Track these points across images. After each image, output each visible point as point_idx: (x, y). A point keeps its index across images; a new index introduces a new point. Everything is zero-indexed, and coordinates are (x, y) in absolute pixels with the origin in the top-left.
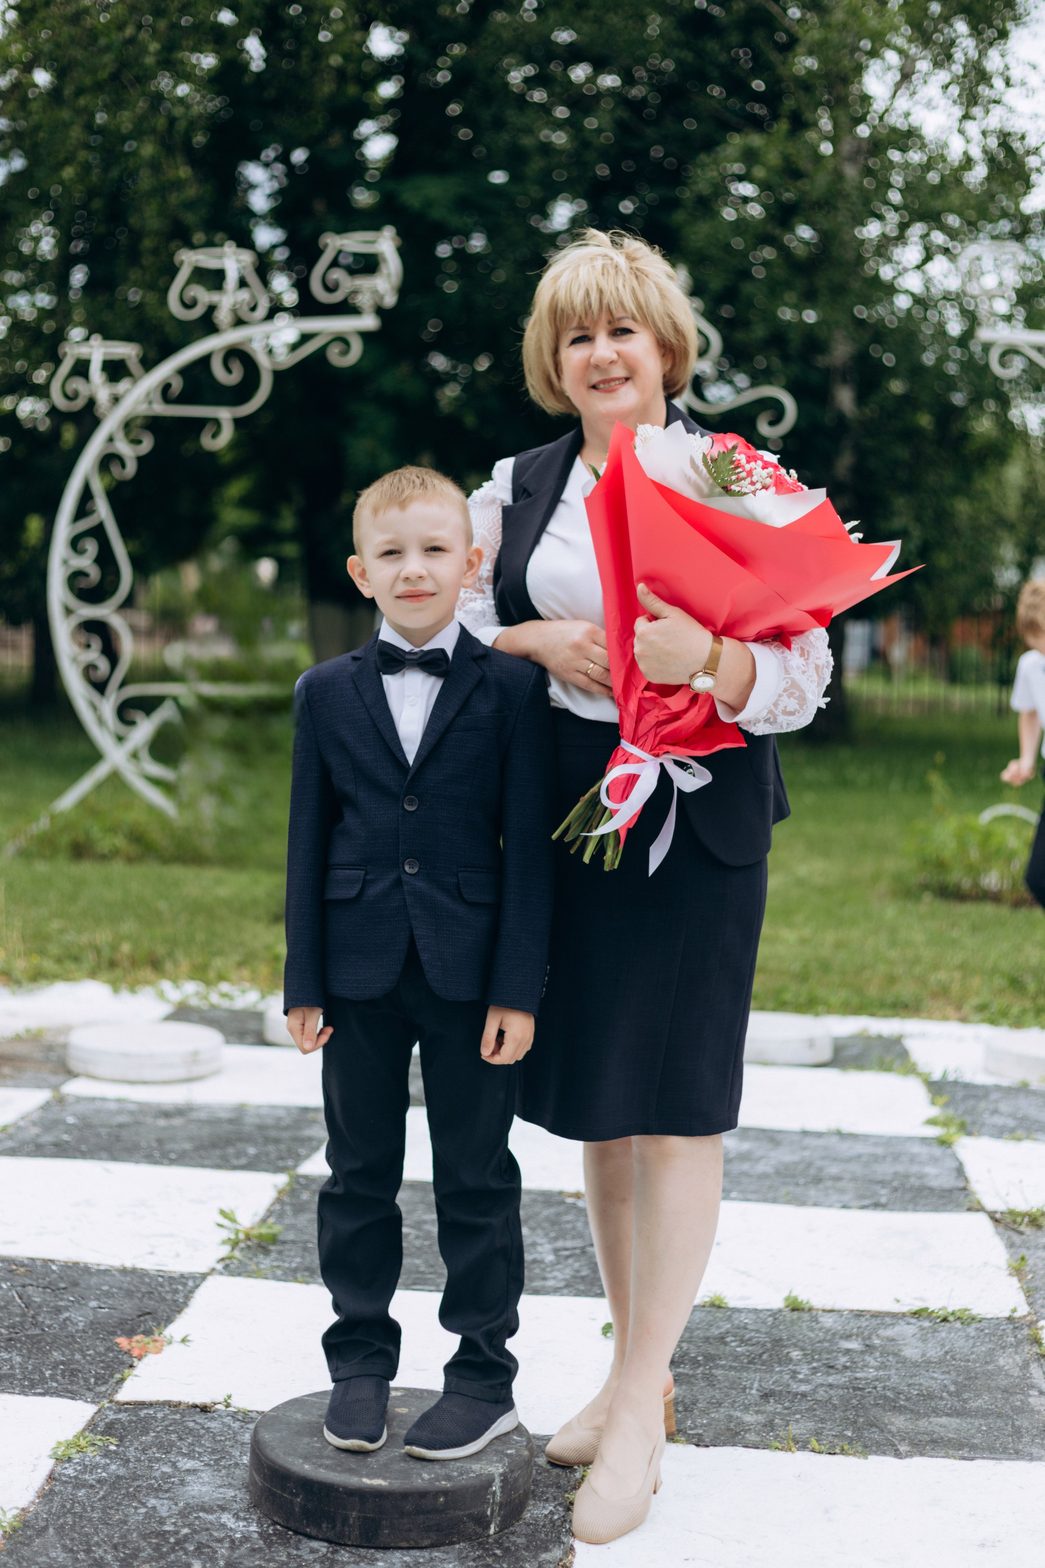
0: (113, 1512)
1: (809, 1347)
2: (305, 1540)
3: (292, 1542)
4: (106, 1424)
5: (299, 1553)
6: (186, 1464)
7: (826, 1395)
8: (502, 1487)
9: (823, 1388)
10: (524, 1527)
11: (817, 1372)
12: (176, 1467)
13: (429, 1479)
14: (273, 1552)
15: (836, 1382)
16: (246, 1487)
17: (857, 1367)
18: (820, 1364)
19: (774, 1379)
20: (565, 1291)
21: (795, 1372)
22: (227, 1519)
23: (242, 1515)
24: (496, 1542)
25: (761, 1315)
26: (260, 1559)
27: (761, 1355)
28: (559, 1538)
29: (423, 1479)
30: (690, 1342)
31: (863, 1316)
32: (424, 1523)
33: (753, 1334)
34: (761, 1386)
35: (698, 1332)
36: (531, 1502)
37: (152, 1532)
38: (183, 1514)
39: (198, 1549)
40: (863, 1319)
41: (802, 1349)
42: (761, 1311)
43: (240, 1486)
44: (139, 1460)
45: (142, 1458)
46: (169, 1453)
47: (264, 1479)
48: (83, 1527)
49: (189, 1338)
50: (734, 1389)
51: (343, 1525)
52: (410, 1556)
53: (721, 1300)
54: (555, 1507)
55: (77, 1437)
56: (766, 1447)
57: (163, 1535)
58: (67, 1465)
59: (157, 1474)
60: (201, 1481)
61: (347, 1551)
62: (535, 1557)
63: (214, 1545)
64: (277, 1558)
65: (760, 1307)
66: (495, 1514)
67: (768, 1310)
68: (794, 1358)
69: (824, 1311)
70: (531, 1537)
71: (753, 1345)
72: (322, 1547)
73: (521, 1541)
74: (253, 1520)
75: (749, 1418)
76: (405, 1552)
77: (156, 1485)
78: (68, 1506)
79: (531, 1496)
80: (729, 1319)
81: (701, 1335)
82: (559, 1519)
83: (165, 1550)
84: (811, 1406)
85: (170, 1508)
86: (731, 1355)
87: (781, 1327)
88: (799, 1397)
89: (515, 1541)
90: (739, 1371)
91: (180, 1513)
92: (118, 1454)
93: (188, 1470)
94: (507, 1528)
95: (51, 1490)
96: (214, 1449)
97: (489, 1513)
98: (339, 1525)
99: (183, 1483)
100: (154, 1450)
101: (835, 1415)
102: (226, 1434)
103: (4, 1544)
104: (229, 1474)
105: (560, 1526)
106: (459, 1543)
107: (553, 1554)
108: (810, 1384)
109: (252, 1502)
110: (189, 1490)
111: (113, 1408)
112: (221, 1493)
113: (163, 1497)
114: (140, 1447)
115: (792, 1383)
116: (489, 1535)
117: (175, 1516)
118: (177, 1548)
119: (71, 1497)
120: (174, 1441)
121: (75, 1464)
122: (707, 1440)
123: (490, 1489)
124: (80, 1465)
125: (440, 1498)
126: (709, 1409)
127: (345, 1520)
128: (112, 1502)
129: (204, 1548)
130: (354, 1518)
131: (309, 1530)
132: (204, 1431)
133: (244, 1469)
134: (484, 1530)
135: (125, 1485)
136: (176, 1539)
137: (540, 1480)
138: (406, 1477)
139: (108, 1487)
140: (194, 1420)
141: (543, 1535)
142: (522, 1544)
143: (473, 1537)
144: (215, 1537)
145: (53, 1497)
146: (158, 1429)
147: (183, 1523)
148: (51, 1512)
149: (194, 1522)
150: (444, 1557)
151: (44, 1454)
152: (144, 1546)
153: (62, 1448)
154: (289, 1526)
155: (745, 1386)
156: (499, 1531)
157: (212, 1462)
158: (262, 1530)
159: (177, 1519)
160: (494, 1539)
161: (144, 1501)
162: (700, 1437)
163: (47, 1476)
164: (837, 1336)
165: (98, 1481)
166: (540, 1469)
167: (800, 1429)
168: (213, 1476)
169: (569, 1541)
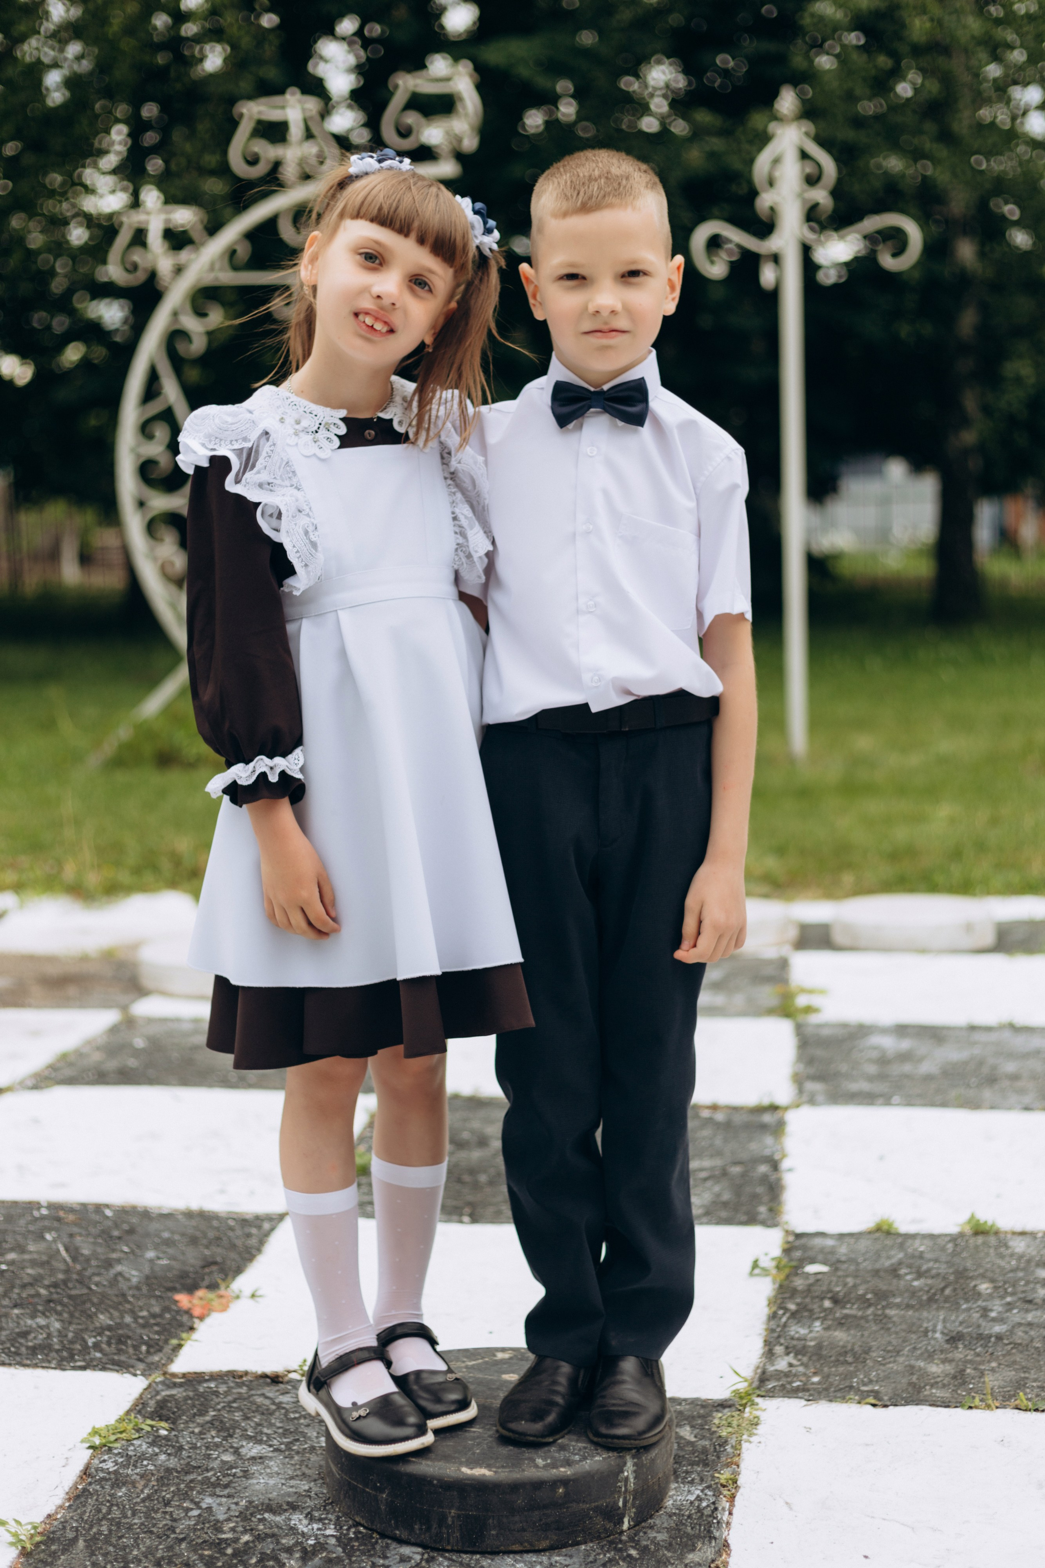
0: (159, 1515)
1: (1001, 1278)
2: (394, 1545)
3: (378, 1547)
4: (158, 1402)
5: (387, 1562)
6: (252, 1450)
7: (1026, 1337)
8: (635, 1472)
9: (1022, 1328)
10: (665, 1517)
11: (1013, 1309)
12: (239, 1454)
13: (545, 1466)
14: (354, 1562)
15: (1036, 1321)
16: (322, 1478)
18: (1015, 1298)
19: (961, 1318)
20: (704, 1220)
21: (985, 1311)
22: (298, 1521)
23: (316, 1514)
24: (631, 1539)
25: (939, 1241)
27: (943, 1290)
28: (709, 1532)
29: (537, 1466)
30: (856, 1277)
32: (541, 1520)
33: (931, 1264)
35: (865, 1264)
36: (673, 1485)
37: (205, 1542)
38: (244, 1516)
39: (260, 1561)
41: (992, 1281)
42: (939, 1236)
43: (317, 1477)
44: (194, 1447)
46: (231, 1436)
47: (342, 1469)
48: (120, 1538)
49: (258, 1293)
50: (914, 1333)
51: (440, 1526)
52: (525, 1562)
53: (890, 1225)
54: (702, 1491)
55: (121, 1420)
56: (959, 1405)
57: (219, 1545)
58: (106, 1457)
59: (215, 1464)
60: (268, 1471)
61: (445, 1558)
62: (681, 1558)
63: (283, 1556)
65: (936, 1231)
66: (629, 1505)
67: (946, 1235)
68: (983, 1291)
69: (1013, 1233)
70: (677, 1531)
71: (933, 1277)
72: (414, 1553)
73: (662, 1537)
74: (330, 1520)
75: (935, 1369)
76: (518, 1557)
77: (213, 1479)
78: (104, 1511)
79: (672, 1478)
80: (902, 1246)
81: (869, 1268)
82: (708, 1506)
83: (219, 1564)
84: (1008, 1351)
85: (229, 1509)
86: (907, 1290)
87: (964, 1254)
88: (993, 1339)
89: (655, 1537)
90: (917, 1310)
91: (241, 1513)
92: (169, 1440)
93: (253, 1458)
94: (645, 1521)
95: (85, 1490)
96: (286, 1430)
97: (621, 1504)
98: (435, 1526)
99: (246, 1475)
100: (213, 1433)
101: (1039, 1361)
102: (300, 1410)
103: (22, 1563)
104: (302, 1461)
105: (710, 1516)
106: (585, 1543)
107: (703, 1553)
108: (1005, 1323)
109: (329, 1498)
110: (253, 1484)
111: (167, 1382)
112: (292, 1487)
113: (221, 1494)
114: (197, 1430)
115: (983, 1323)
116: (622, 1532)
117: (235, 1519)
118: (235, 1561)
119: (108, 1498)
120: (237, 1421)
121: (116, 1455)
122: (886, 1398)
123: (621, 1475)
124: (122, 1457)
125: (559, 1488)
126: (884, 1359)
127: (442, 1520)
128: (159, 1503)
129: (268, 1561)
130: (453, 1517)
131: (398, 1532)
132: (274, 1407)
133: (322, 1454)
134: (615, 1526)
135: (176, 1481)
136: (234, 1549)
137: (683, 1456)
138: (516, 1463)
139: (155, 1483)
140: (263, 1395)
141: (689, 1528)
142: (663, 1541)
143: (602, 1536)
144: (283, 1544)
145: (87, 1498)
146: (219, 1407)
147: (244, 1527)
148: (83, 1519)
149: (257, 1525)
150: (567, 1563)
151: (79, 1445)
152: (194, 1560)
153: (100, 1436)
154: (374, 1527)
155: (926, 1328)
156: (635, 1526)
157: (283, 1446)
158: (341, 1533)
159: (237, 1522)
160: (628, 1536)
161: (197, 1500)
162: (876, 1394)
163: (81, 1471)
164: (1033, 1264)
165: (142, 1476)
166: (682, 1443)
167: (997, 1380)
168: (284, 1464)
169: (721, 1535)
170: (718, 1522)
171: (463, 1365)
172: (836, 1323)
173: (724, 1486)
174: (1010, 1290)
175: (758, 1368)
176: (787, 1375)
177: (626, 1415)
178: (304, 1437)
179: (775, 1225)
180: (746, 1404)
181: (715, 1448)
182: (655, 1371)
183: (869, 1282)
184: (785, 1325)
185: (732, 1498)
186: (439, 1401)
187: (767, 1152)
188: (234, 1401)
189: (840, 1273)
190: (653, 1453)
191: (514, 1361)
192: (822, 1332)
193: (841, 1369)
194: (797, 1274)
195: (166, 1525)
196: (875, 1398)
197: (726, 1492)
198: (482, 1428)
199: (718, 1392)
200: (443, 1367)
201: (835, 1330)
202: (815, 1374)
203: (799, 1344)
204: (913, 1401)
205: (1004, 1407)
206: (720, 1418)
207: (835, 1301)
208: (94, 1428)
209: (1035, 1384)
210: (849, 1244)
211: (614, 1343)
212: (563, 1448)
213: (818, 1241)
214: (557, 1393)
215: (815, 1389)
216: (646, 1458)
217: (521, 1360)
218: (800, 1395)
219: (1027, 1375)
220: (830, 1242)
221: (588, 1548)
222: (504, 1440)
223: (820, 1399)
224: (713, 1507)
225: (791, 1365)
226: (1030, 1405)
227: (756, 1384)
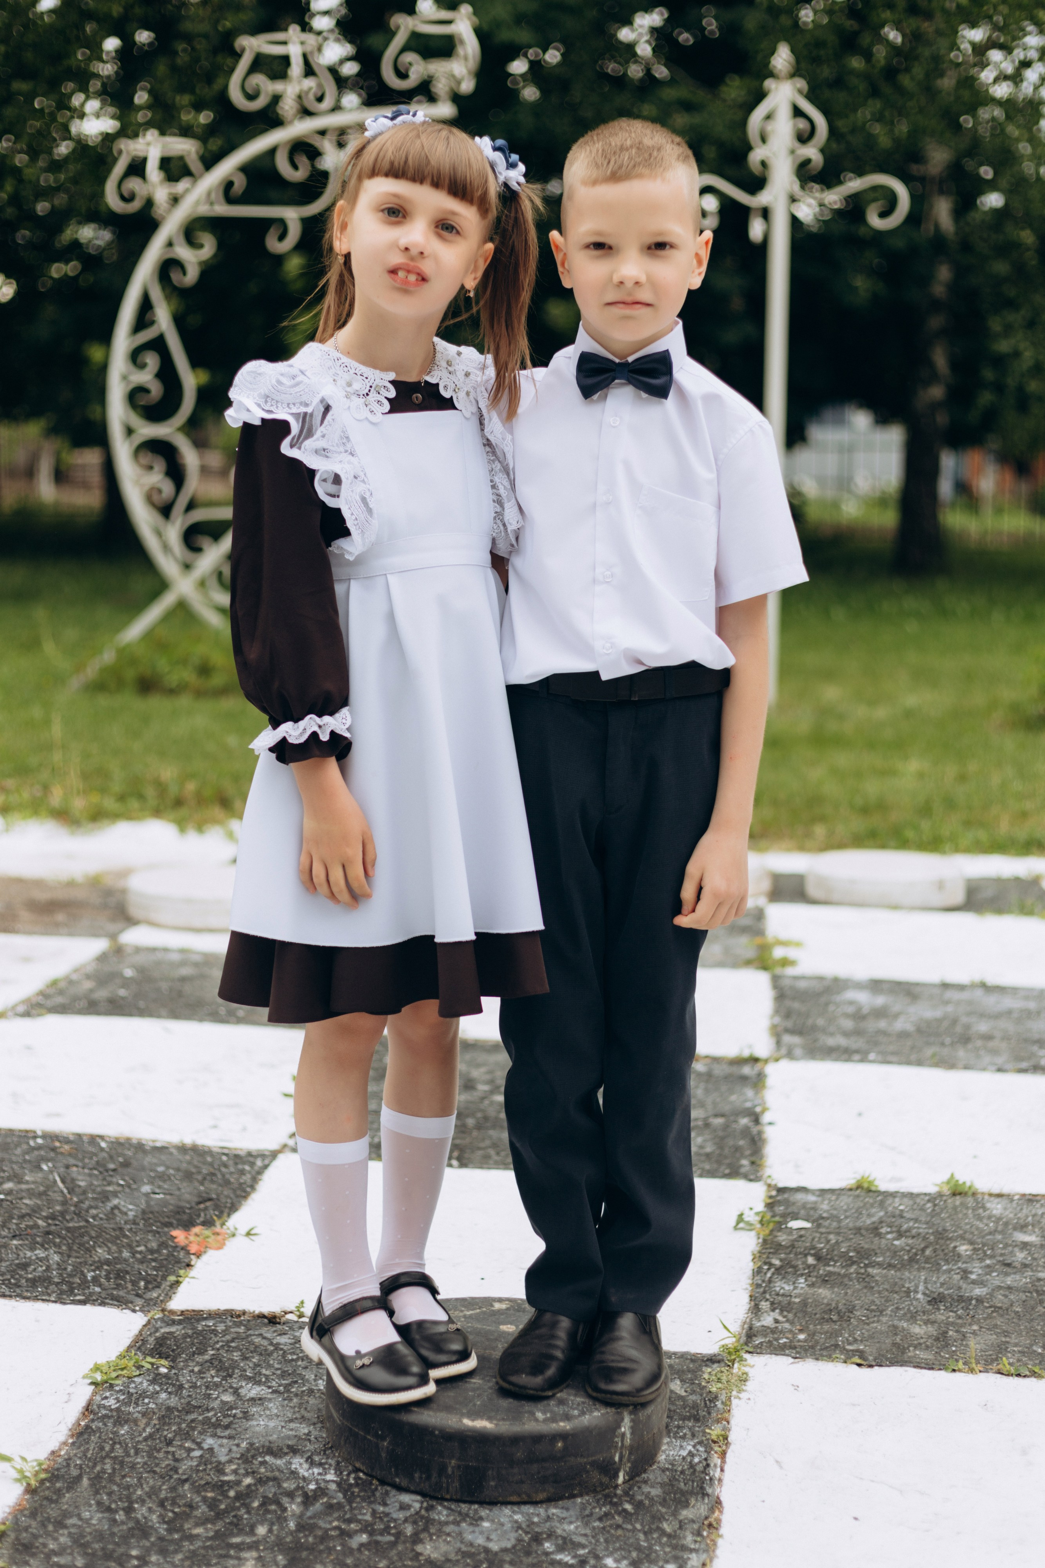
0: (161, 1455)
1: (980, 1240)
2: (393, 1492)
3: (378, 1494)
4: (156, 1339)
5: (387, 1510)
6: (252, 1391)
7: (1006, 1301)
8: (632, 1428)
9: (1001, 1292)
10: (658, 1472)
11: (993, 1272)
12: (238, 1395)
13: (545, 1421)
14: (355, 1509)
15: (1015, 1284)
16: (322, 1422)
17: (1038, 1265)
18: (995, 1261)
19: (942, 1280)
21: (965, 1273)
22: (299, 1464)
23: (316, 1458)
24: (626, 1493)
25: (918, 1200)
26: (338, 1519)
28: (702, 1488)
29: (537, 1420)
30: (838, 1234)
31: (1037, 1201)
32: (539, 1473)
33: (911, 1224)
34: (927, 1288)
35: (847, 1221)
36: (666, 1440)
37: (207, 1483)
38: (246, 1458)
39: (263, 1504)
40: (1038, 1205)
41: (971, 1243)
42: (918, 1195)
43: (316, 1420)
44: (194, 1386)
45: (199, 1384)
46: (231, 1376)
47: (343, 1415)
48: (124, 1477)
49: (253, 1232)
50: (896, 1293)
51: (440, 1476)
52: (522, 1513)
53: (871, 1183)
54: (694, 1446)
55: (121, 1357)
56: (943, 1367)
57: (221, 1487)
58: (108, 1394)
59: (216, 1404)
60: (268, 1412)
61: (445, 1507)
62: (675, 1514)
63: (285, 1500)
64: (360, 1517)
65: (915, 1191)
66: (625, 1460)
67: (925, 1194)
68: (963, 1253)
69: (991, 1195)
70: (670, 1486)
71: (913, 1237)
72: (413, 1501)
73: (656, 1492)
74: (330, 1465)
75: (918, 1330)
76: (516, 1508)
77: (214, 1420)
78: (107, 1448)
79: (664, 1433)
80: (882, 1204)
81: (851, 1225)
82: (700, 1462)
83: (223, 1507)
84: (989, 1315)
85: (230, 1451)
86: (889, 1249)
87: (943, 1215)
88: (974, 1302)
89: (649, 1493)
90: (899, 1270)
91: (242, 1455)
92: (169, 1379)
93: (253, 1399)
94: (638, 1475)
95: (87, 1427)
96: (284, 1372)
97: (617, 1459)
98: (435, 1475)
99: (246, 1416)
100: (213, 1372)
101: (1020, 1326)
102: (298, 1351)
103: (27, 1500)
104: (301, 1404)
105: (703, 1472)
106: (581, 1495)
107: (696, 1510)
108: (985, 1286)
109: (329, 1443)
110: (254, 1426)
111: (165, 1318)
112: (292, 1430)
113: (222, 1434)
114: (196, 1369)
115: (964, 1286)
116: (617, 1486)
117: (236, 1461)
118: (237, 1504)
119: (111, 1436)
120: (236, 1361)
121: (118, 1392)
122: (871, 1358)
123: (619, 1431)
124: (124, 1394)
125: (557, 1442)
126: (868, 1319)
127: (442, 1469)
128: (161, 1442)
129: (270, 1504)
130: (453, 1467)
131: (397, 1480)
132: (272, 1348)
133: (320, 1397)
134: (611, 1480)
135: (177, 1420)
136: (237, 1492)
137: (674, 1411)
138: (516, 1417)
139: (156, 1422)
140: (261, 1335)
141: (682, 1484)
142: (657, 1496)
143: (598, 1489)
144: (284, 1489)
145: (90, 1435)
146: (218, 1346)
147: (246, 1470)
148: (86, 1457)
149: (259, 1468)
150: (564, 1516)
151: (80, 1380)
152: (198, 1502)
153: (102, 1372)
154: (374, 1474)
155: (908, 1288)
156: (629, 1480)
157: (281, 1388)
158: (342, 1479)
159: (238, 1464)
160: (623, 1491)
161: (199, 1440)
162: (861, 1354)
163: (83, 1407)
164: (1010, 1227)
165: (144, 1414)
166: (674, 1398)
167: (979, 1344)
168: (283, 1406)
169: (714, 1491)
170: (711, 1479)
171: (461, 1314)
172: (819, 1280)
173: (714, 1442)
174: (989, 1252)
175: (745, 1323)
176: (773, 1331)
177: (625, 1371)
178: (302, 1379)
179: (757, 1179)
180: (734, 1360)
181: (706, 1404)
182: (653, 1328)
183: (851, 1239)
184: (770, 1281)
185: (723, 1455)
186: (439, 1350)
187: (748, 1105)
188: (233, 1340)
189: (823, 1230)
190: (649, 1410)
191: (512, 1312)
192: (807, 1289)
193: (826, 1327)
194: (780, 1230)
195: (168, 1465)
196: (861, 1357)
197: (717, 1449)
198: (483, 1379)
199: (707, 1346)
200: (444, 1317)
201: (819, 1287)
202: (801, 1331)
203: (785, 1300)
204: (897, 1362)
205: (986, 1371)
206: (710, 1373)
207: (818, 1258)
208: (96, 1364)
209: (1016, 1349)
210: (830, 1201)
211: (613, 1299)
212: (562, 1402)
213: (800, 1197)
214: (556, 1347)
215: (801, 1347)
216: (642, 1414)
217: (519, 1311)
218: (787, 1352)
219: (1008, 1339)
220: (812, 1198)
221: (584, 1501)
222: (504, 1392)
223: (807, 1357)
224: (705, 1463)
225: (776, 1321)
226: (1012, 1370)
227: (744, 1339)
